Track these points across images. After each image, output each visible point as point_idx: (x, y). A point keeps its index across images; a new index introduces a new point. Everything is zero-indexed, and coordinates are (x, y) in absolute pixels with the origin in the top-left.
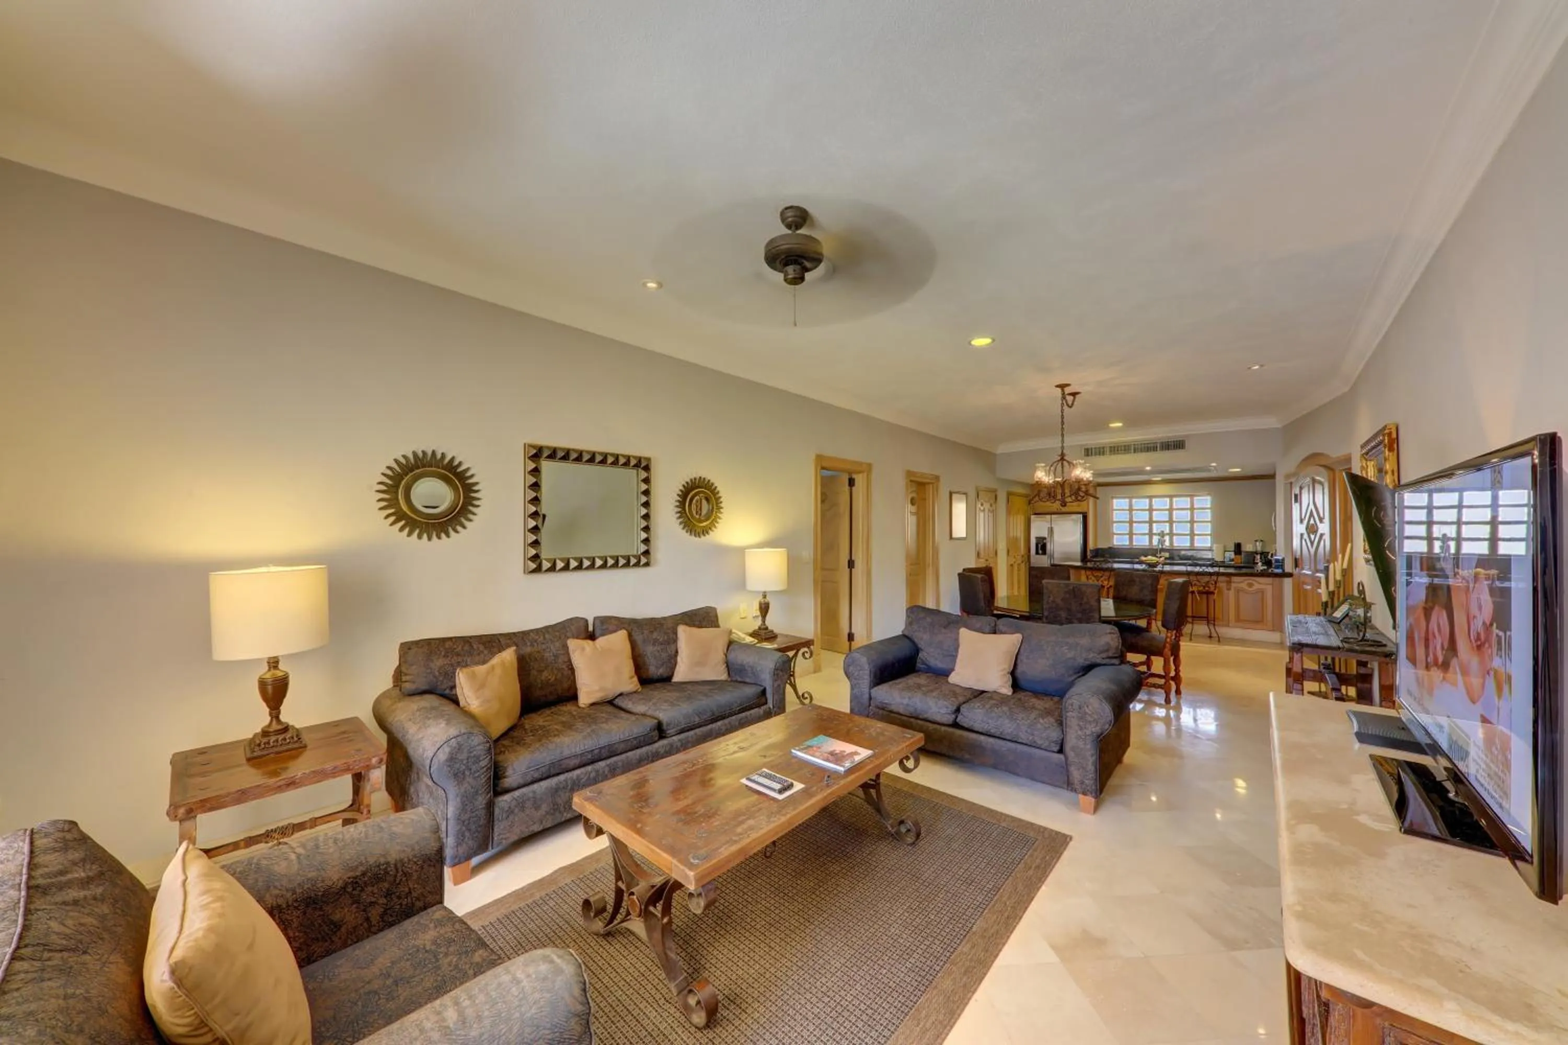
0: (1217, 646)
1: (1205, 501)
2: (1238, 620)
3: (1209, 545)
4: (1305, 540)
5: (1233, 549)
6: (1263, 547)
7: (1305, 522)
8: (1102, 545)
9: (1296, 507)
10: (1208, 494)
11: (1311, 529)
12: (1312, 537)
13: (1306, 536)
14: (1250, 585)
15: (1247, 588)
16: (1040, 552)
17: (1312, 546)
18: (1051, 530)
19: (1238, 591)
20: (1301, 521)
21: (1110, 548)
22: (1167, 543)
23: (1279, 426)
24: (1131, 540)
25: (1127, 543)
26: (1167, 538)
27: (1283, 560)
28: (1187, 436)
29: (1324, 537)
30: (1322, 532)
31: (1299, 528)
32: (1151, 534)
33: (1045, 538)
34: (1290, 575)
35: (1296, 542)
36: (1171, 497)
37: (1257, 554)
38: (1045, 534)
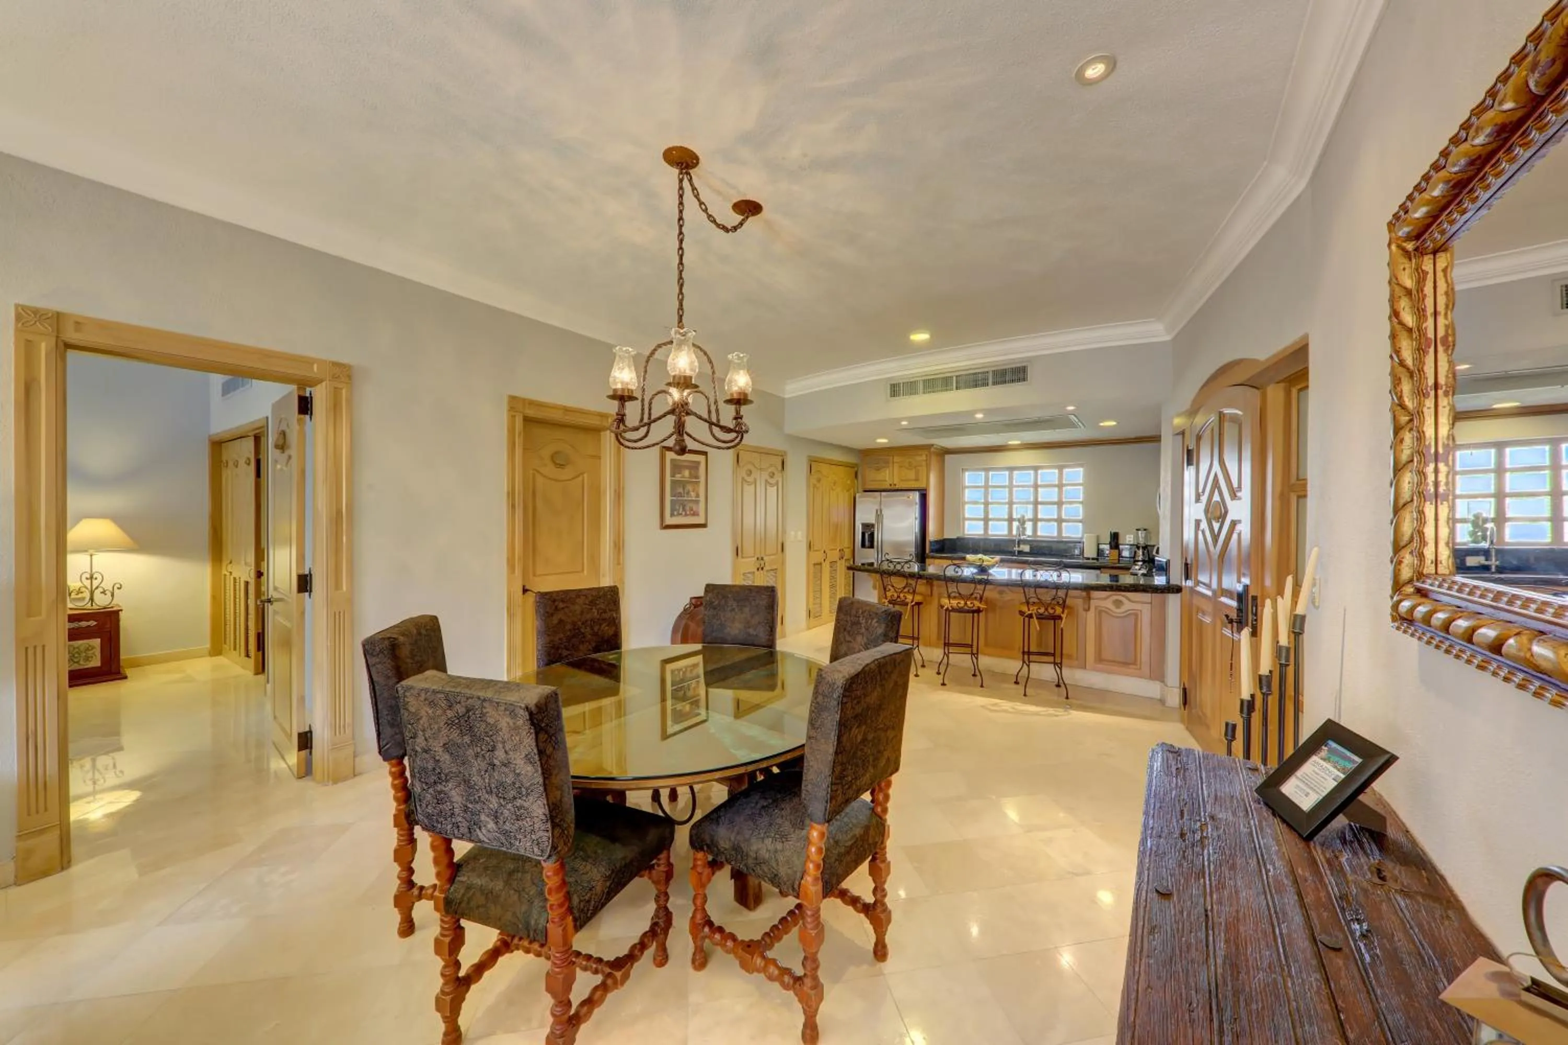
0: (1060, 711)
1: (1076, 474)
2: (1099, 659)
3: (1080, 536)
4: (1203, 532)
5: (1108, 540)
6: (1146, 538)
7: (1204, 499)
8: (949, 534)
9: (1189, 474)
10: (1081, 465)
11: (1216, 513)
12: (1216, 526)
13: (1204, 525)
14: (1118, 604)
15: (1112, 607)
16: (867, 543)
17: (1215, 546)
18: (879, 515)
19: (1100, 612)
20: (1198, 500)
21: (958, 539)
22: (1029, 532)
23: (1168, 338)
24: (986, 528)
25: (982, 532)
26: (1029, 526)
27: (1168, 562)
28: (1030, 359)
29: (1239, 527)
30: (1235, 518)
31: (1193, 511)
32: (1010, 520)
33: (873, 526)
34: (1178, 590)
35: (1189, 534)
36: (1036, 469)
37: (1138, 548)
38: (871, 519)
